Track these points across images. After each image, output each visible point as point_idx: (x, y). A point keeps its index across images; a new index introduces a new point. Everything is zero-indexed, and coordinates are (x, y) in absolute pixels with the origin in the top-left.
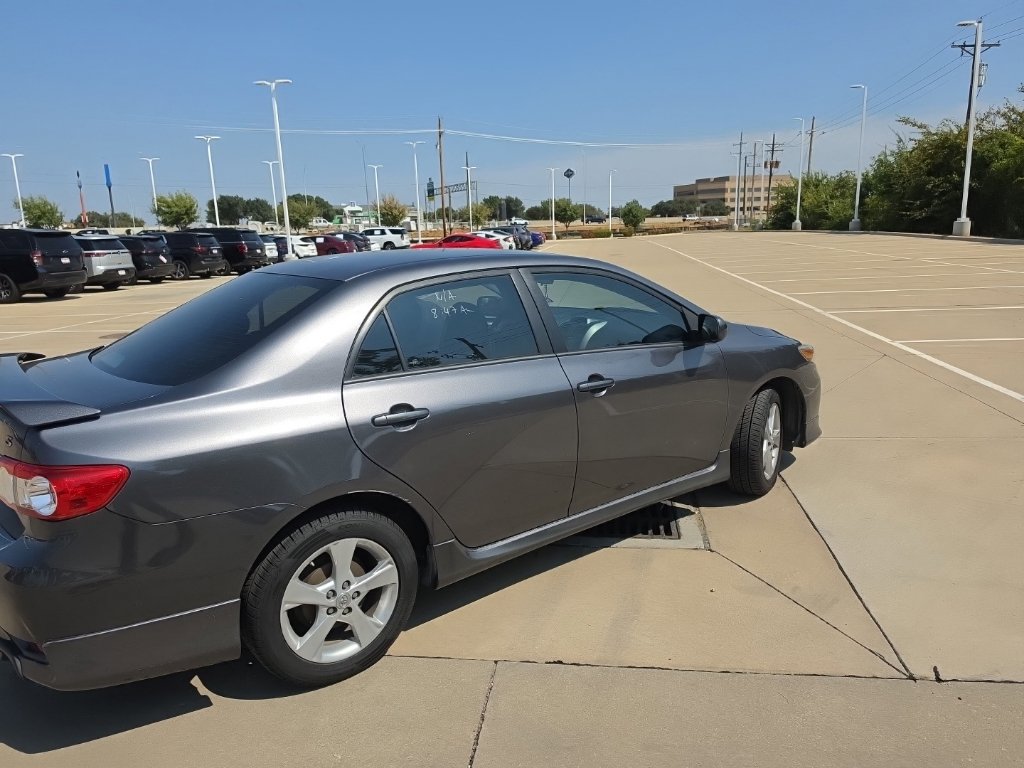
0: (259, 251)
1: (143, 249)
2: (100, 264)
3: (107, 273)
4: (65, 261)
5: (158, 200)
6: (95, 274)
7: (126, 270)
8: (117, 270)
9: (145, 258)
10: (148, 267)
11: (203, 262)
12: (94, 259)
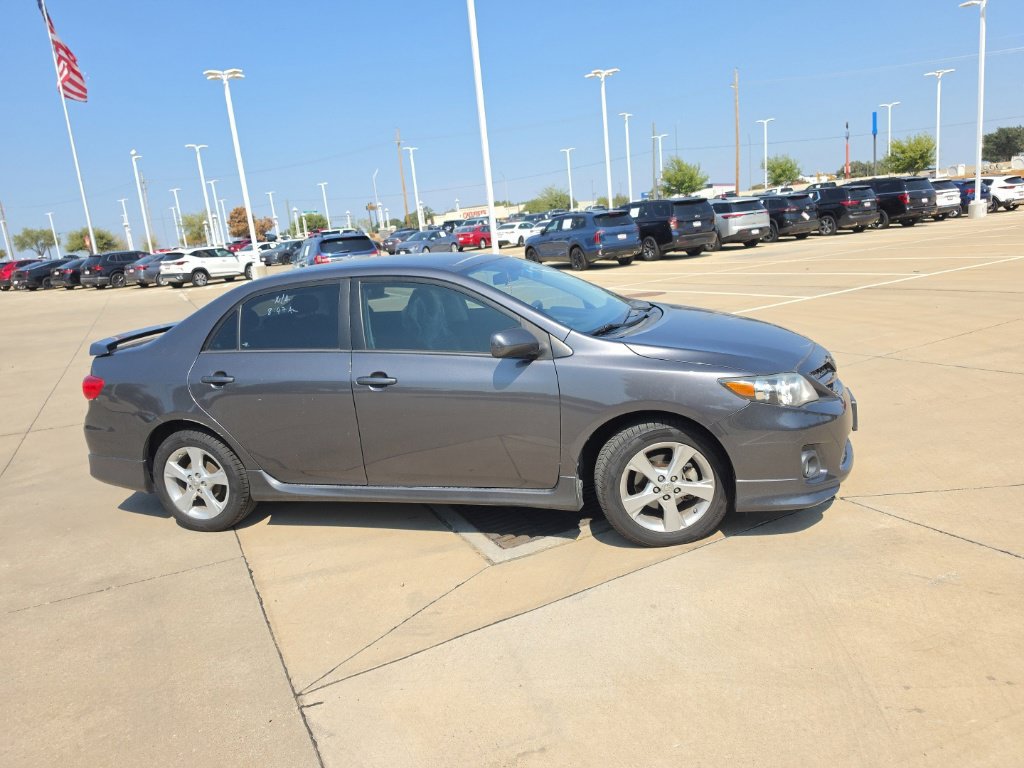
0: (925, 200)
1: (787, 207)
2: (736, 224)
3: (740, 232)
4: (697, 224)
5: (893, 146)
6: (730, 234)
7: (760, 229)
8: (750, 230)
9: (787, 216)
10: (788, 225)
11: (851, 217)
12: (731, 220)
